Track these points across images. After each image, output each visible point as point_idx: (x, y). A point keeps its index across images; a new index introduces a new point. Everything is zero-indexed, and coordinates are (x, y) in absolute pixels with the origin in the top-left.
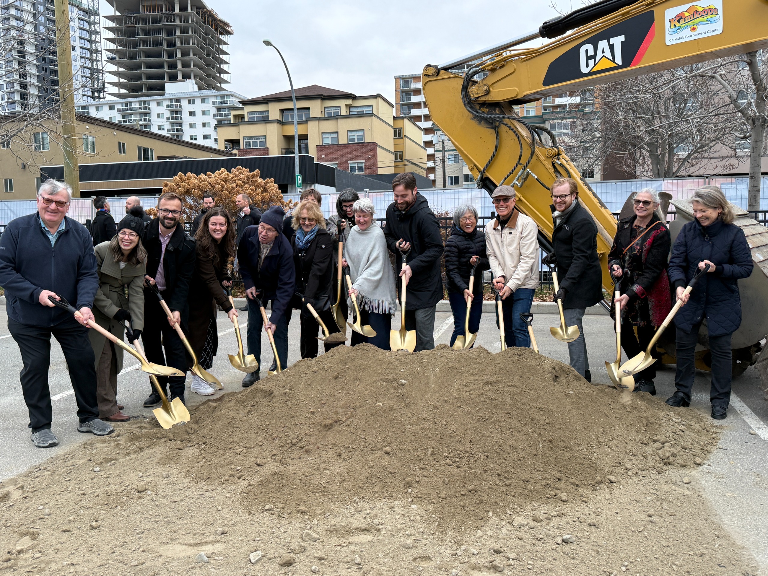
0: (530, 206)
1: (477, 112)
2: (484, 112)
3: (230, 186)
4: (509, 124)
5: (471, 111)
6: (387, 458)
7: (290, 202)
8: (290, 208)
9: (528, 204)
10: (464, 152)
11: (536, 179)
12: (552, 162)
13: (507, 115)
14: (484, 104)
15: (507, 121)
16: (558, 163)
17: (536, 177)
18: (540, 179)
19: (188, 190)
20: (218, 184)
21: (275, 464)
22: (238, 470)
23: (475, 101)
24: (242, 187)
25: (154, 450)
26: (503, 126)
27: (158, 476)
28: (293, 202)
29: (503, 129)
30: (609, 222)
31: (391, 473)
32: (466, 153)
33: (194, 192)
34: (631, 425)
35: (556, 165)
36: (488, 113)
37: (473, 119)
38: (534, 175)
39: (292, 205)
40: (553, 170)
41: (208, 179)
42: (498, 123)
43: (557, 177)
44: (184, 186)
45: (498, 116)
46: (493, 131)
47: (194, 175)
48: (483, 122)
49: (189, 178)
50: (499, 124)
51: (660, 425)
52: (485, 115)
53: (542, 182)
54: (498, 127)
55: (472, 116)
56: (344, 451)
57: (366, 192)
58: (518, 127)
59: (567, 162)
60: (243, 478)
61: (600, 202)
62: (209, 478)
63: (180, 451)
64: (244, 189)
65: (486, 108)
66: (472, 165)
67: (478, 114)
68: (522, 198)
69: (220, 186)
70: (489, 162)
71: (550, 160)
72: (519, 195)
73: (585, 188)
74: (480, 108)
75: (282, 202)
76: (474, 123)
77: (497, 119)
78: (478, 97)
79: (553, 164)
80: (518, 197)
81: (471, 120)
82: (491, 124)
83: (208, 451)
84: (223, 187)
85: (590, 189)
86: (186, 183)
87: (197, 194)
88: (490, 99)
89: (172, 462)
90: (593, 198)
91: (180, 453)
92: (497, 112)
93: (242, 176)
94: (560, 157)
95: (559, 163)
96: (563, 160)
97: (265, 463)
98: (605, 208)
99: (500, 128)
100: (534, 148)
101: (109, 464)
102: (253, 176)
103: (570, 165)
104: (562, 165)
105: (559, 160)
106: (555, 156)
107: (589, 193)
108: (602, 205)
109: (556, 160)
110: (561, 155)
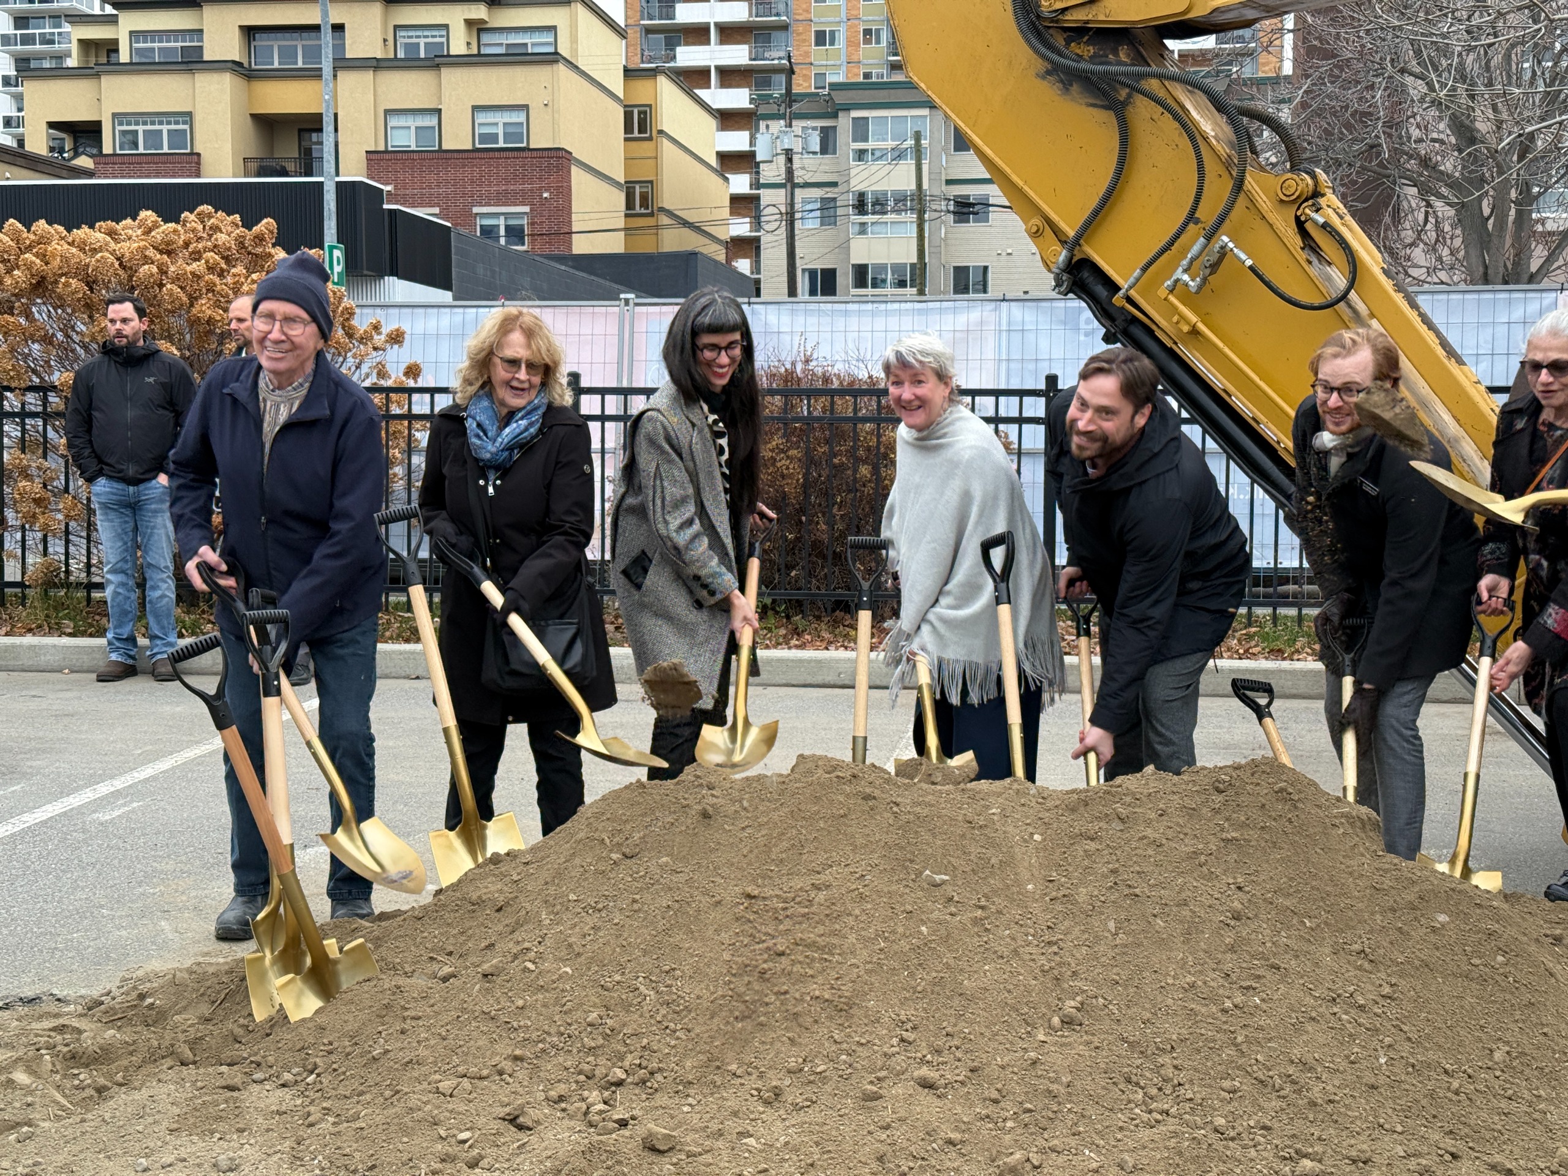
0: (1227, 350)
1: (1060, 54)
2: (1080, 58)
3: (189, 268)
4: (1162, 94)
5: (1043, 50)
6: (926, 1098)
7: (376, 327)
8: (375, 349)
9: (1220, 344)
10: (1015, 178)
11: (1251, 268)
12: (1297, 218)
13: (1151, 68)
14: (1080, 32)
15: (1153, 85)
16: (1315, 222)
17: (1249, 263)
18: (1262, 269)
19: (43, 278)
20: (147, 260)
21: (572, 1123)
22: (464, 1142)
23: (1052, 20)
24: (221, 274)
25: (145, 1093)
26: (1140, 101)
27: (199, 1165)
28: (385, 330)
29: (1142, 110)
30: (1474, 405)
32: (1020, 183)
33: (67, 285)
35: (1308, 226)
36: (1092, 59)
37: (1043, 78)
38: (1243, 256)
39: (383, 337)
40: (1298, 241)
41: (112, 244)
42: (1124, 93)
43: (1310, 262)
44: (29, 267)
45: (1123, 69)
46: (1109, 117)
47: (61, 229)
48: (1075, 88)
49: (44, 240)
50: (1129, 96)
52: (1083, 65)
53: (1269, 276)
54: (1125, 104)
55: (1040, 65)
56: (787, 1082)
57: (627, 302)
58: (1189, 106)
59: (1341, 218)
60: (484, 1163)
61: (1444, 344)
62: (373, 1167)
63: (235, 1094)
64: (229, 280)
65: (1087, 43)
66: (1037, 221)
67: (1062, 60)
68: (1201, 326)
69: (155, 270)
70: (1096, 213)
71: (1291, 212)
72: (1193, 318)
73: (1399, 298)
74: (1068, 44)
76: (1048, 91)
77: (1123, 79)
78: (1064, 10)
79: (1300, 225)
80: (1188, 322)
81: (1038, 81)
82: (1105, 94)
83: (334, 1093)
84: (163, 271)
85: (1414, 305)
86: (37, 255)
87: (76, 292)
88: (1102, 17)
89: (222, 1126)
90: (1423, 329)
91: (236, 1100)
92: (1123, 57)
93: (221, 238)
94: (1322, 201)
95: (1321, 220)
96: (1330, 211)
97: (538, 1122)
98: (1460, 362)
99: (1130, 108)
100: (1244, 172)
101: (12, 1138)
102: (260, 239)
103: (1351, 230)
104: (1326, 227)
105: (1317, 211)
106: (1306, 200)
107: (1412, 315)
108: (1451, 353)
109: (1307, 211)
110: (1323, 195)
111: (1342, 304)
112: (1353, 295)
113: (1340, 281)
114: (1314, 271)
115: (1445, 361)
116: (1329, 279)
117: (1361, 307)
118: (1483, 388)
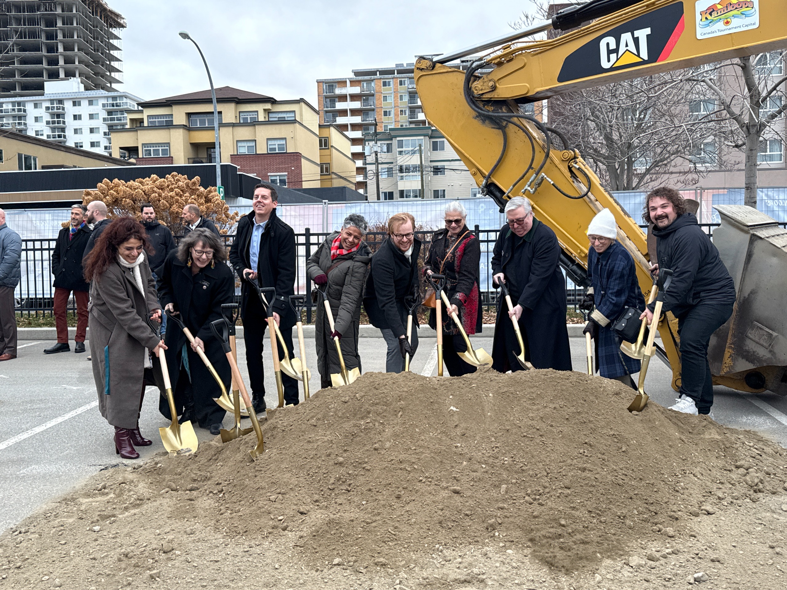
0: (544, 214)
1: (481, 110)
2: (489, 111)
3: (169, 194)
4: (518, 123)
5: (475, 108)
6: (457, 497)
7: (237, 214)
9: (542, 212)
10: (466, 154)
11: (553, 184)
12: (569, 166)
13: (515, 114)
14: (489, 102)
15: (515, 120)
16: (575, 167)
18: (557, 185)
19: (117, 199)
20: (154, 192)
21: (321, 511)
22: (281, 520)
23: (478, 98)
24: (181, 196)
25: (158, 502)
26: (511, 126)
27: (179, 532)
29: (511, 129)
30: (634, 232)
31: (467, 515)
32: (468, 156)
33: (125, 201)
34: (709, 450)
35: (573, 169)
36: (493, 111)
37: (475, 118)
38: (550, 180)
40: (569, 175)
41: (142, 186)
42: (504, 123)
43: (574, 182)
44: (112, 195)
45: (505, 114)
46: (499, 132)
47: (123, 181)
48: (487, 122)
49: (117, 186)
50: (507, 124)
51: (737, 449)
52: (491, 114)
53: (559, 187)
54: (505, 127)
55: (474, 114)
56: (403, 492)
57: (325, 203)
58: (528, 127)
59: (585, 166)
60: (289, 529)
61: (623, 210)
62: (246, 531)
63: (192, 502)
64: (184, 198)
65: (491, 106)
66: (474, 170)
67: (482, 112)
69: (157, 195)
70: (496, 166)
71: (566, 164)
73: (606, 194)
74: (484, 106)
75: (228, 214)
76: (477, 123)
77: (504, 118)
78: (483, 94)
79: (570, 169)
81: (474, 120)
82: (498, 124)
83: (229, 501)
84: (160, 195)
85: (612, 197)
86: (115, 191)
87: (129, 203)
88: (496, 96)
89: (188, 515)
90: (615, 205)
91: (193, 504)
92: (504, 110)
93: (181, 183)
94: (577, 160)
95: (578, 167)
96: (580, 163)
97: (309, 511)
98: (629, 216)
99: (507, 129)
100: (549, 150)
101: (108, 522)
102: (194, 183)
103: (588, 170)
104: (579, 169)
105: (576, 163)
106: (572, 160)
107: (611, 200)
108: (626, 213)
109: (572, 164)
110: (578, 158)
111: (586, 197)
112: (589, 194)
113: (585, 189)
114: (576, 184)
115: (624, 216)
116: (580, 188)
117: (592, 197)
118: (637, 226)
